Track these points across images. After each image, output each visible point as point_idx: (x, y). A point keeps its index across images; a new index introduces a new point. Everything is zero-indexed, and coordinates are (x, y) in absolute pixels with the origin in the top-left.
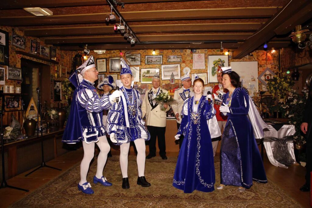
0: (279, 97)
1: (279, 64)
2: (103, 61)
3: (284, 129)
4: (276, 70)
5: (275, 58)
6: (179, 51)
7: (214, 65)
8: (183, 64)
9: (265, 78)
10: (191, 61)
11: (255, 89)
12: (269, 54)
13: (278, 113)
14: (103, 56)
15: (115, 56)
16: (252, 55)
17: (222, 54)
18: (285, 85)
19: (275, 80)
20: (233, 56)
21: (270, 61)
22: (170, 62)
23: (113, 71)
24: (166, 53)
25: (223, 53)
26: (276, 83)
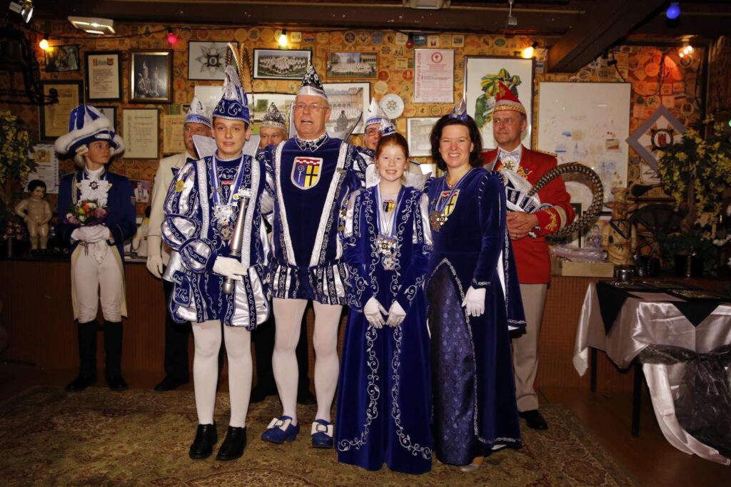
0: (700, 206)
1: (703, 95)
2: (110, 62)
3: (722, 318)
4: (691, 115)
5: (689, 76)
6: (370, 38)
7: (485, 89)
8: (380, 82)
9: (653, 142)
10: (408, 73)
11: (618, 177)
12: (669, 62)
13: (689, 263)
14: (107, 45)
15: (149, 45)
16: (614, 62)
17: (512, 54)
18: (723, 164)
19: (688, 145)
20: (548, 62)
21: (672, 83)
22: (338, 74)
23: (143, 97)
24: (323, 41)
25: (516, 53)
26: (692, 157)
